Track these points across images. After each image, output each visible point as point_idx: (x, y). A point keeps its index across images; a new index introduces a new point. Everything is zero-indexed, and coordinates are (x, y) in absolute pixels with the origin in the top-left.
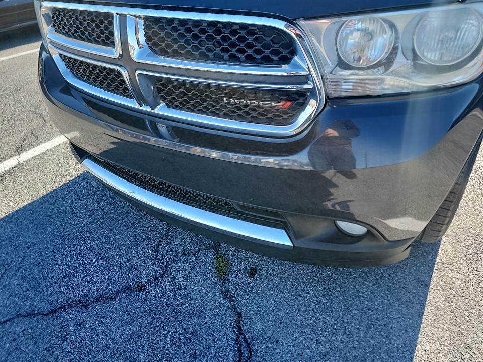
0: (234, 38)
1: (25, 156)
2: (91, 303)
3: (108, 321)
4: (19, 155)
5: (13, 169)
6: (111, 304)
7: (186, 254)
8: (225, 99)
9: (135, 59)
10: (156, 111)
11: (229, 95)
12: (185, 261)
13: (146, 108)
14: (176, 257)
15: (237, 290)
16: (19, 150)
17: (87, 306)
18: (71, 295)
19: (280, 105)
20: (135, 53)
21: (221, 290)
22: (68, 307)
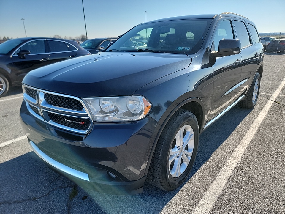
0: (71, 101)
1: (16, 140)
2: (12, 203)
3: (15, 211)
4: (14, 139)
5: (9, 145)
6: (19, 204)
7: (61, 187)
8: (65, 120)
9: (41, 105)
10: (49, 123)
11: (67, 119)
12: (59, 190)
13: (46, 121)
14: (56, 188)
15: (74, 205)
16: (16, 137)
17: (10, 204)
18: (6, 199)
19: (81, 123)
20: (41, 103)
21: (67, 204)
22: (2, 204)
